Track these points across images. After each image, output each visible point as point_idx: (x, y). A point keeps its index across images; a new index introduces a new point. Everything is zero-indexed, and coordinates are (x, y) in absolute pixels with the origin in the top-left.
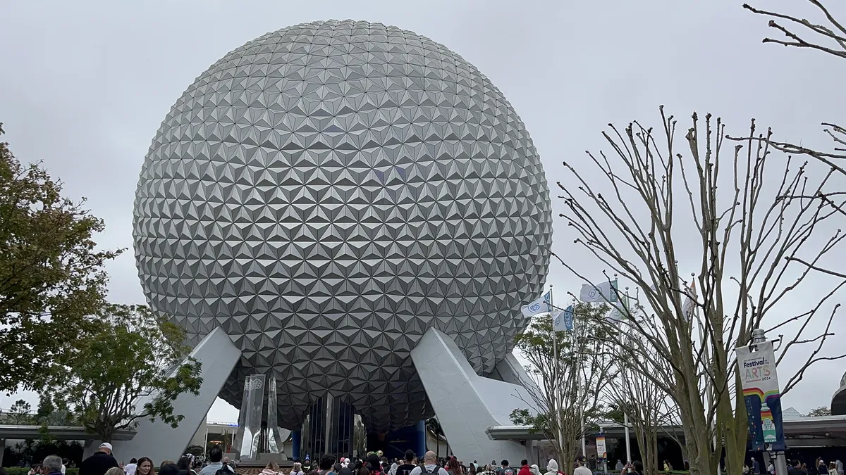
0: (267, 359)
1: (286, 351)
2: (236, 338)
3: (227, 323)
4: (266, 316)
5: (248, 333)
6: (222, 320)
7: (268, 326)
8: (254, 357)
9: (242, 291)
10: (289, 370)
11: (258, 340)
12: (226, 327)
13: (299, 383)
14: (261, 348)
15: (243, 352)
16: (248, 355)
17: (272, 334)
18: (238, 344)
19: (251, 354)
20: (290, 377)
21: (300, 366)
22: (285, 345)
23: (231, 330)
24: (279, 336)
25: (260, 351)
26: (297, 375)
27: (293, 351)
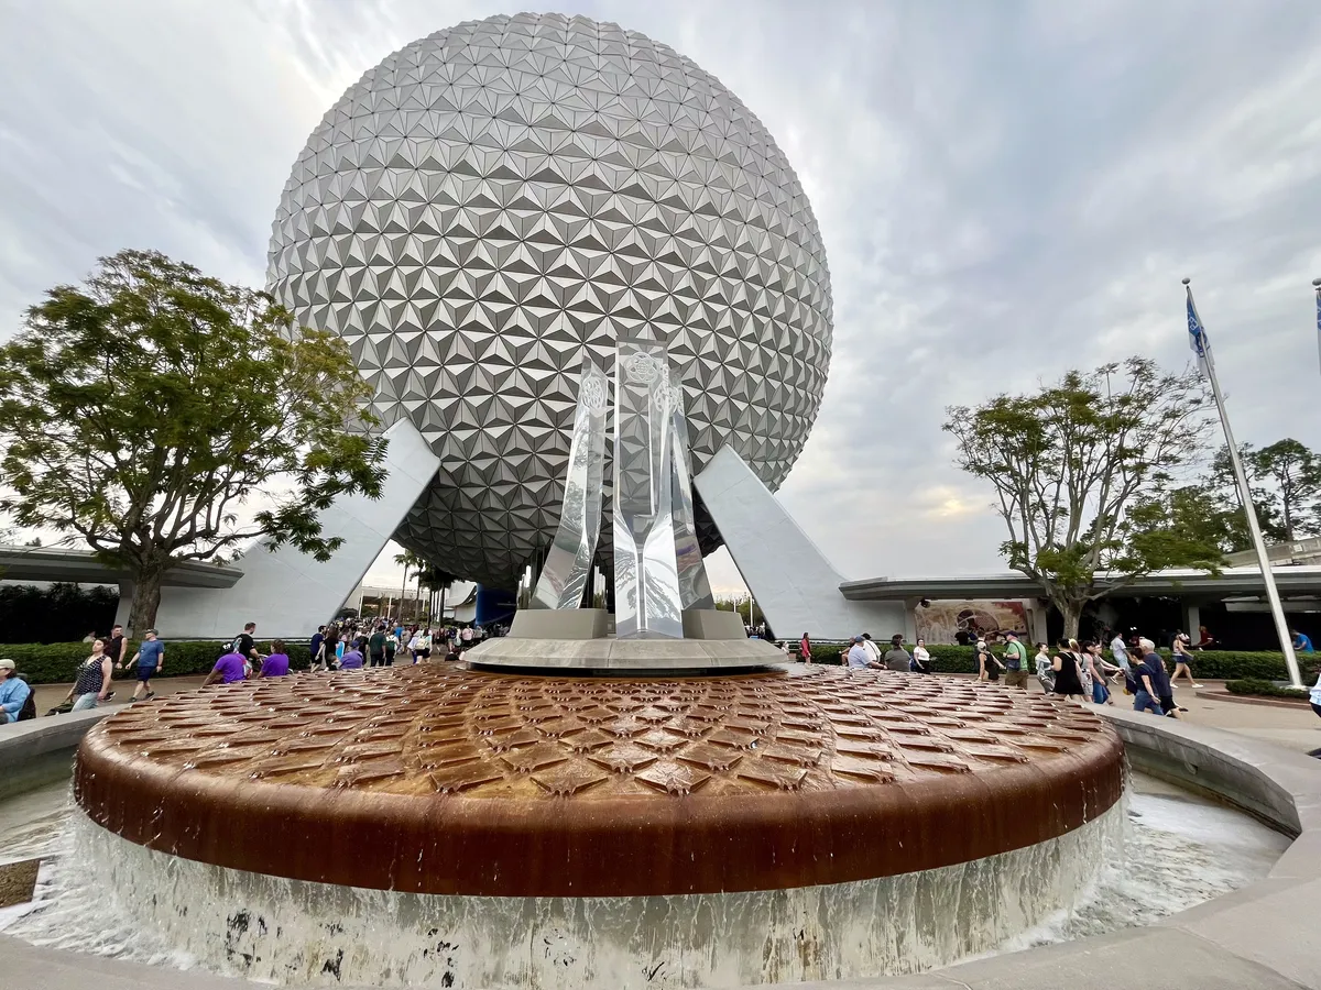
0: (483, 474)
1: (516, 461)
2: (433, 437)
3: (421, 410)
4: (490, 400)
5: (456, 429)
6: (412, 406)
7: (491, 417)
8: (462, 470)
9: (451, 355)
10: (516, 493)
11: (471, 441)
12: (417, 419)
13: (527, 514)
14: (474, 454)
15: (443, 461)
16: (452, 467)
17: (496, 432)
18: (436, 448)
19: (457, 465)
20: (517, 503)
21: (535, 487)
22: (517, 452)
23: (426, 422)
24: (507, 435)
25: (473, 459)
26: (526, 500)
27: (527, 462)
